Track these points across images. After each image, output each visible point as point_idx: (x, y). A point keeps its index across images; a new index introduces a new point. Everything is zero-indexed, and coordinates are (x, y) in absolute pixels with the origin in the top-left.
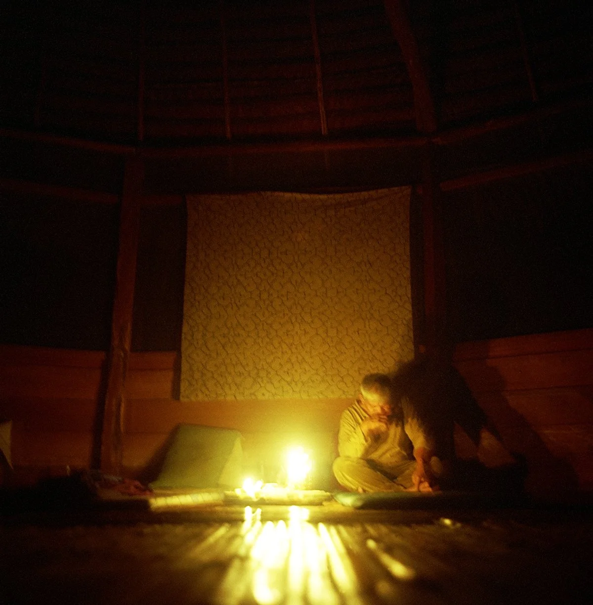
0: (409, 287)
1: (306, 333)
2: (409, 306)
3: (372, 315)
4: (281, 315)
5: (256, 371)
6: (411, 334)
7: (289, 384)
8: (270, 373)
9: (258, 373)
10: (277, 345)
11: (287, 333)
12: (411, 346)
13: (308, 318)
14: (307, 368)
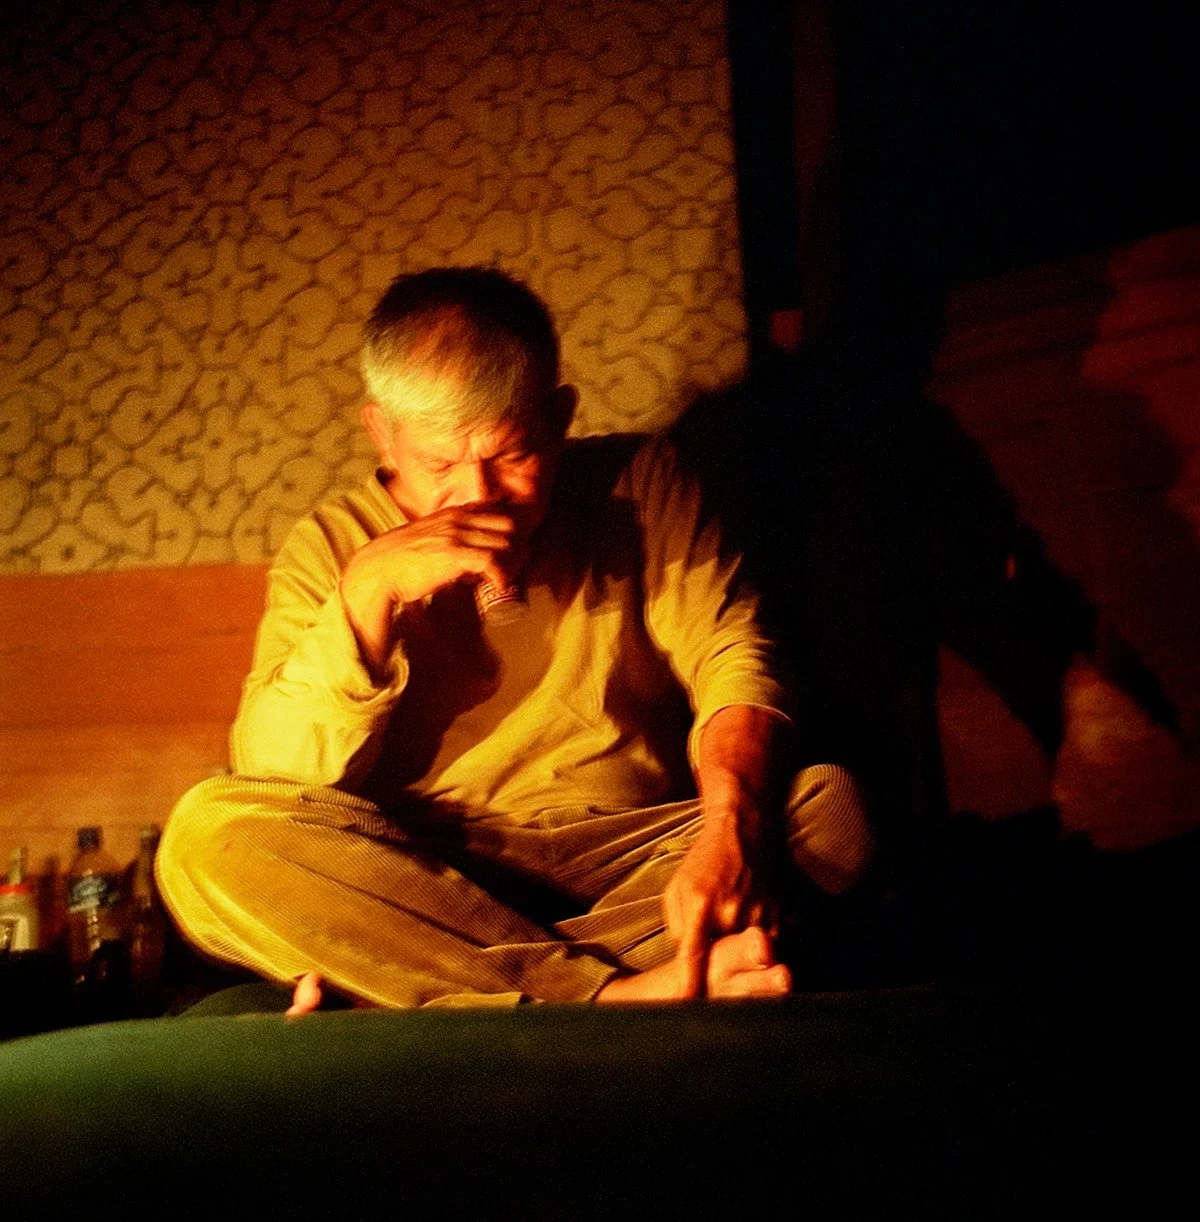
0: (722, 68)
1: (264, 278)
2: (720, 146)
3: (559, 189)
4: (163, 212)
5: (38, 453)
6: (732, 264)
7: (183, 499)
8: (101, 458)
9: (47, 462)
10: (136, 338)
11: (183, 285)
12: (732, 314)
13: (275, 219)
14: (269, 430)
